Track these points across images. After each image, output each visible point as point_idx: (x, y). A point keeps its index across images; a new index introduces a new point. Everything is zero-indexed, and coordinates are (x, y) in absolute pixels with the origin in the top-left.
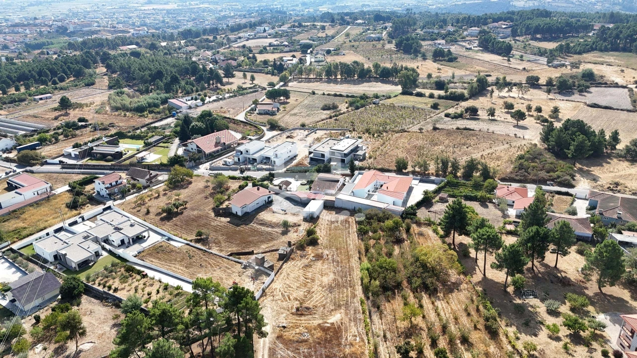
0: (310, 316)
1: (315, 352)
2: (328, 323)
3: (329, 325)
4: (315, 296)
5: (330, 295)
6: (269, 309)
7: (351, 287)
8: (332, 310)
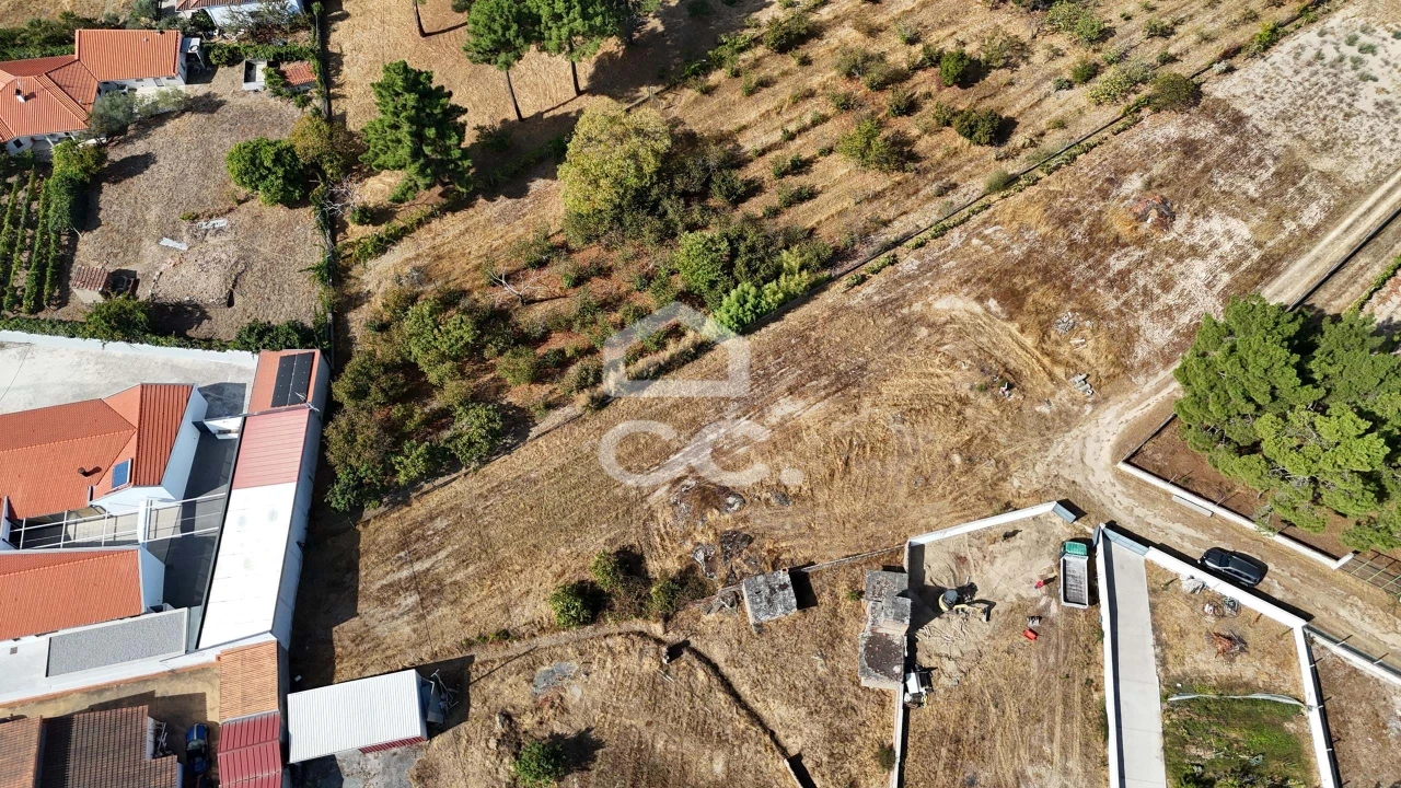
0: (998, 353)
1: (1093, 280)
2: (987, 310)
3: (993, 304)
4: (906, 395)
5: (872, 366)
6: (1051, 457)
7: (805, 339)
8: (930, 325)
